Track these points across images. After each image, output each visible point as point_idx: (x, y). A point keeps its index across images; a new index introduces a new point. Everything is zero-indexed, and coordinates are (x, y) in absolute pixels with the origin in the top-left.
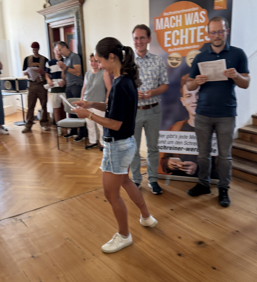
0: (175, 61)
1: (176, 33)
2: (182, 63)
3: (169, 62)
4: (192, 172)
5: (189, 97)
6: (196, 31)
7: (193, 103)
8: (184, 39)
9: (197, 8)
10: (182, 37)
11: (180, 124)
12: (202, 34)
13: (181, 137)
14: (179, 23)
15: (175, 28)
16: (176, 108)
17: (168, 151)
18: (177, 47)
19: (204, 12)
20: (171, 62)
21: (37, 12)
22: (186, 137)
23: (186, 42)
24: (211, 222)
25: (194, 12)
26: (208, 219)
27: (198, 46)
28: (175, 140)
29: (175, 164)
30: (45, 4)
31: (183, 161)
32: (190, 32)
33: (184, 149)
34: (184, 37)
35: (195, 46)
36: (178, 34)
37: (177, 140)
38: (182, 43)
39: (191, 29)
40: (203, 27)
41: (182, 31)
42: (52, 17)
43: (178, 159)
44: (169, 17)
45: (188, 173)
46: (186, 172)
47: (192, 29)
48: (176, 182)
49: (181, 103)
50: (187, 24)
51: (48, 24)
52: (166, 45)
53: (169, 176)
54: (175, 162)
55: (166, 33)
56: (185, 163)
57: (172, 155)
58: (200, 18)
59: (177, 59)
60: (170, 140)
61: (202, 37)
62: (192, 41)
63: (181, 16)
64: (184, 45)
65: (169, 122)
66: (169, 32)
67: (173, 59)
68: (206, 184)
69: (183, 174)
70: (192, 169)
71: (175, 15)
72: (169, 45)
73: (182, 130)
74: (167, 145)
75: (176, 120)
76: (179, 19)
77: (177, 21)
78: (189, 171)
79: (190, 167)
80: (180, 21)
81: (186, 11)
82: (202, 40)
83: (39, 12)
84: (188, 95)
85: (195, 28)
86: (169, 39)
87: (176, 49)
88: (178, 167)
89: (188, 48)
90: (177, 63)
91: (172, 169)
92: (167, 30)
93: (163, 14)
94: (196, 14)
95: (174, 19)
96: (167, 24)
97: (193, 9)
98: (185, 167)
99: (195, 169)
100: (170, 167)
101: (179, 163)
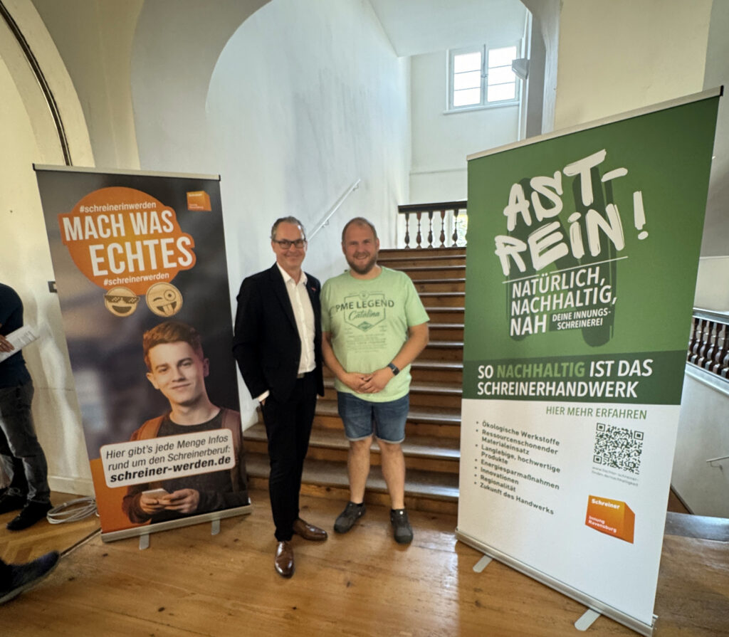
0: (122, 304)
1: (115, 250)
2: (137, 307)
3: (109, 305)
4: (191, 507)
5: (165, 370)
6: (158, 248)
7: (174, 381)
8: (136, 262)
9: (154, 204)
10: (130, 257)
11: (154, 423)
12: (171, 253)
13: (159, 448)
14: (118, 229)
15: (111, 239)
16: (140, 395)
17: (137, 481)
18: (121, 276)
19: (168, 212)
20: (114, 307)
22: (170, 446)
23: (142, 268)
25: (149, 211)
27: (167, 275)
28: (147, 456)
29: (155, 501)
31: (171, 492)
32: (145, 249)
33: (170, 469)
34: (134, 257)
35: (160, 276)
36: (120, 251)
37: (152, 455)
38: (131, 269)
39: (146, 243)
40: (171, 240)
41: (128, 245)
43: (161, 490)
44: (94, 216)
45: (185, 511)
46: (181, 509)
47: (151, 243)
48: (162, 534)
49: (150, 385)
50: (137, 232)
52: (97, 272)
53: (146, 528)
54: (155, 499)
55: (93, 249)
56: (175, 494)
57: (146, 487)
58: (162, 223)
59: (126, 299)
60: (136, 458)
61: (171, 259)
62: (154, 266)
63: (120, 216)
64: (137, 273)
65: (128, 425)
66: (101, 247)
67: (119, 300)
69: (177, 515)
70: (192, 502)
71: (108, 213)
72: (105, 273)
73: (159, 435)
74: (131, 470)
75: (144, 418)
76: (117, 221)
77: (114, 225)
78: (185, 508)
79: (188, 499)
80: (121, 225)
81: (131, 207)
82: (174, 265)
84: (163, 368)
85: (156, 242)
86: (101, 260)
87: (119, 281)
88: (161, 505)
89: (146, 278)
90: (130, 308)
91: (150, 513)
92: (92, 241)
93: (78, 208)
94: (154, 214)
95: (107, 221)
96: (90, 230)
97: (146, 203)
98: (176, 503)
99: (196, 501)
100: (145, 510)
101: (164, 497)
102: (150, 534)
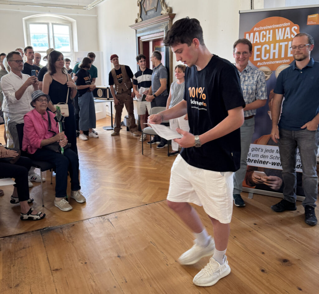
1: (266, 48)
2: (270, 77)
4: (277, 187)
8: (274, 54)
9: (289, 24)
10: (272, 51)
11: (266, 138)
13: (267, 151)
14: (269, 37)
15: (265, 43)
17: (253, 164)
18: (266, 61)
19: (296, 28)
21: (130, 26)
22: (272, 151)
23: (276, 57)
24: (297, 240)
25: (285, 27)
26: (293, 237)
27: (288, 61)
29: (259, 178)
30: (137, 19)
31: (268, 175)
32: (280, 47)
33: (270, 163)
34: (274, 51)
35: (285, 61)
36: (268, 48)
38: (271, 57)
39: (281, 44)
41: (272, 45)
42: (143, 31)
43: (263, 173)
44: (259, 32)
45: (273, 188)
46: (271, 186)
47: (283, 44)
50: (278, 39)
51: (139, 38)
52: (256, 59)
54: (260, 176)
55: (256, 47)
56: (270, 177)
57: (257, 169)
58: (292, 33)
59: (266, 73)
60: (255, 152)
62: (283, 56)
63: (271, 31)
64: (274, 59)
66: (260, 47)
68: (291, 200)
69: (268, 188)
70: (277, 184)
71: (266, 30)
72: (259, 59)
73: (268, 144)
74: (251, 158)
76: (269, 34)
77: (268, 36)
78: (274, 186)
79: (276, 182)
80: (271, 36)
81: (277, 26)
83: (131, 26)
85: (286, 43)
86: (259, 53)
87: (265, 63)
88: (262, 180)
89: (277, 62)
90: (267, 77)
91: (256, 183)
92: (257, 44)
93: (253, 29)
94: (288, 29)
95: (265, 34)
96: (257, 39)
97: (285, 24)
98: (270, 182)
99: (280, 185)
100: (254, 180)
101: (264, 177)
102: (254, 193)
